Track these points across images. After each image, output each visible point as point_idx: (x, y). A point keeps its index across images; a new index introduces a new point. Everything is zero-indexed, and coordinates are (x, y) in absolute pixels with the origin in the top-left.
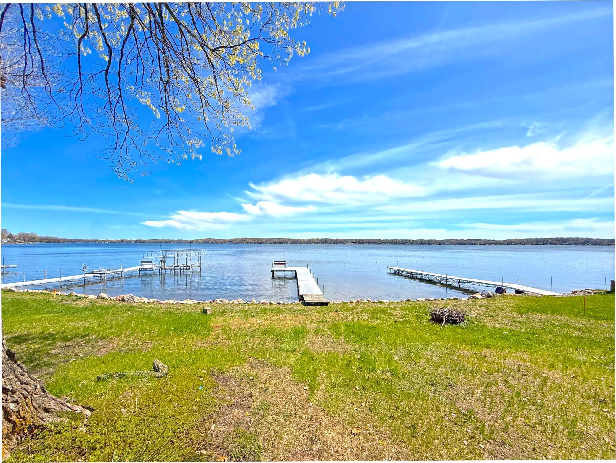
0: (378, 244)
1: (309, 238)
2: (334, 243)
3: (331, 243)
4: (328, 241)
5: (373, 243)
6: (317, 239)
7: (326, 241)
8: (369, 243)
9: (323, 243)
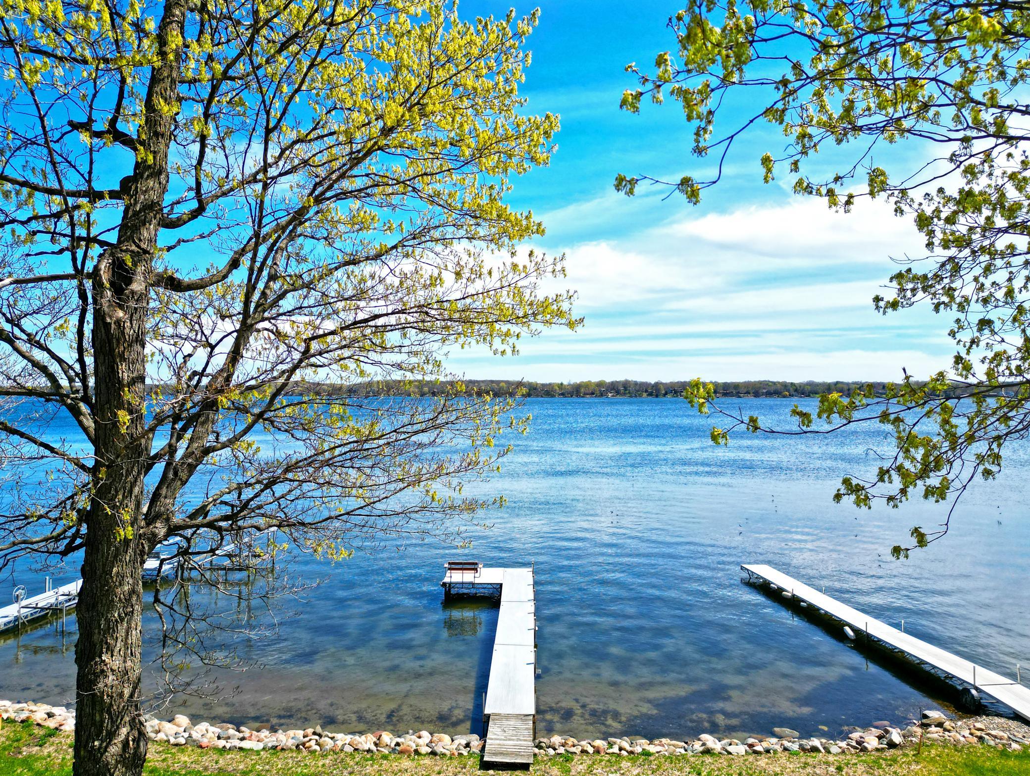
0: (784, 397)
1: (577, 380)
2: (650, 394)
3: (640, 396)
4: (631, 389)
5: (769, 394)
6: (600, 384)
7: (625, 389)
8: (757, 394)
9: (618, 392)
